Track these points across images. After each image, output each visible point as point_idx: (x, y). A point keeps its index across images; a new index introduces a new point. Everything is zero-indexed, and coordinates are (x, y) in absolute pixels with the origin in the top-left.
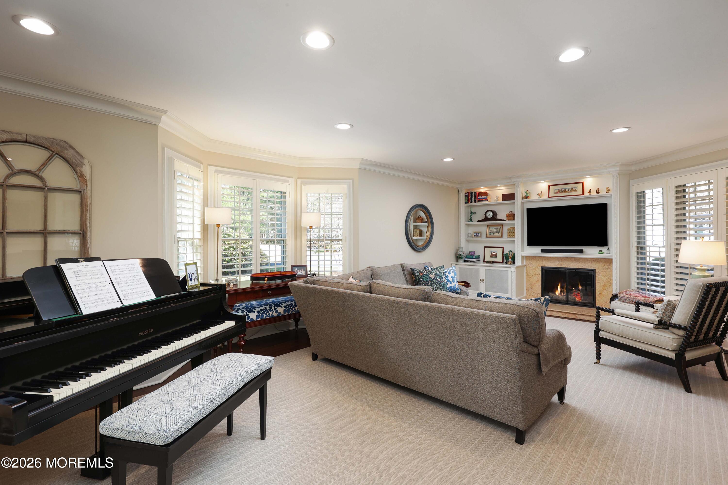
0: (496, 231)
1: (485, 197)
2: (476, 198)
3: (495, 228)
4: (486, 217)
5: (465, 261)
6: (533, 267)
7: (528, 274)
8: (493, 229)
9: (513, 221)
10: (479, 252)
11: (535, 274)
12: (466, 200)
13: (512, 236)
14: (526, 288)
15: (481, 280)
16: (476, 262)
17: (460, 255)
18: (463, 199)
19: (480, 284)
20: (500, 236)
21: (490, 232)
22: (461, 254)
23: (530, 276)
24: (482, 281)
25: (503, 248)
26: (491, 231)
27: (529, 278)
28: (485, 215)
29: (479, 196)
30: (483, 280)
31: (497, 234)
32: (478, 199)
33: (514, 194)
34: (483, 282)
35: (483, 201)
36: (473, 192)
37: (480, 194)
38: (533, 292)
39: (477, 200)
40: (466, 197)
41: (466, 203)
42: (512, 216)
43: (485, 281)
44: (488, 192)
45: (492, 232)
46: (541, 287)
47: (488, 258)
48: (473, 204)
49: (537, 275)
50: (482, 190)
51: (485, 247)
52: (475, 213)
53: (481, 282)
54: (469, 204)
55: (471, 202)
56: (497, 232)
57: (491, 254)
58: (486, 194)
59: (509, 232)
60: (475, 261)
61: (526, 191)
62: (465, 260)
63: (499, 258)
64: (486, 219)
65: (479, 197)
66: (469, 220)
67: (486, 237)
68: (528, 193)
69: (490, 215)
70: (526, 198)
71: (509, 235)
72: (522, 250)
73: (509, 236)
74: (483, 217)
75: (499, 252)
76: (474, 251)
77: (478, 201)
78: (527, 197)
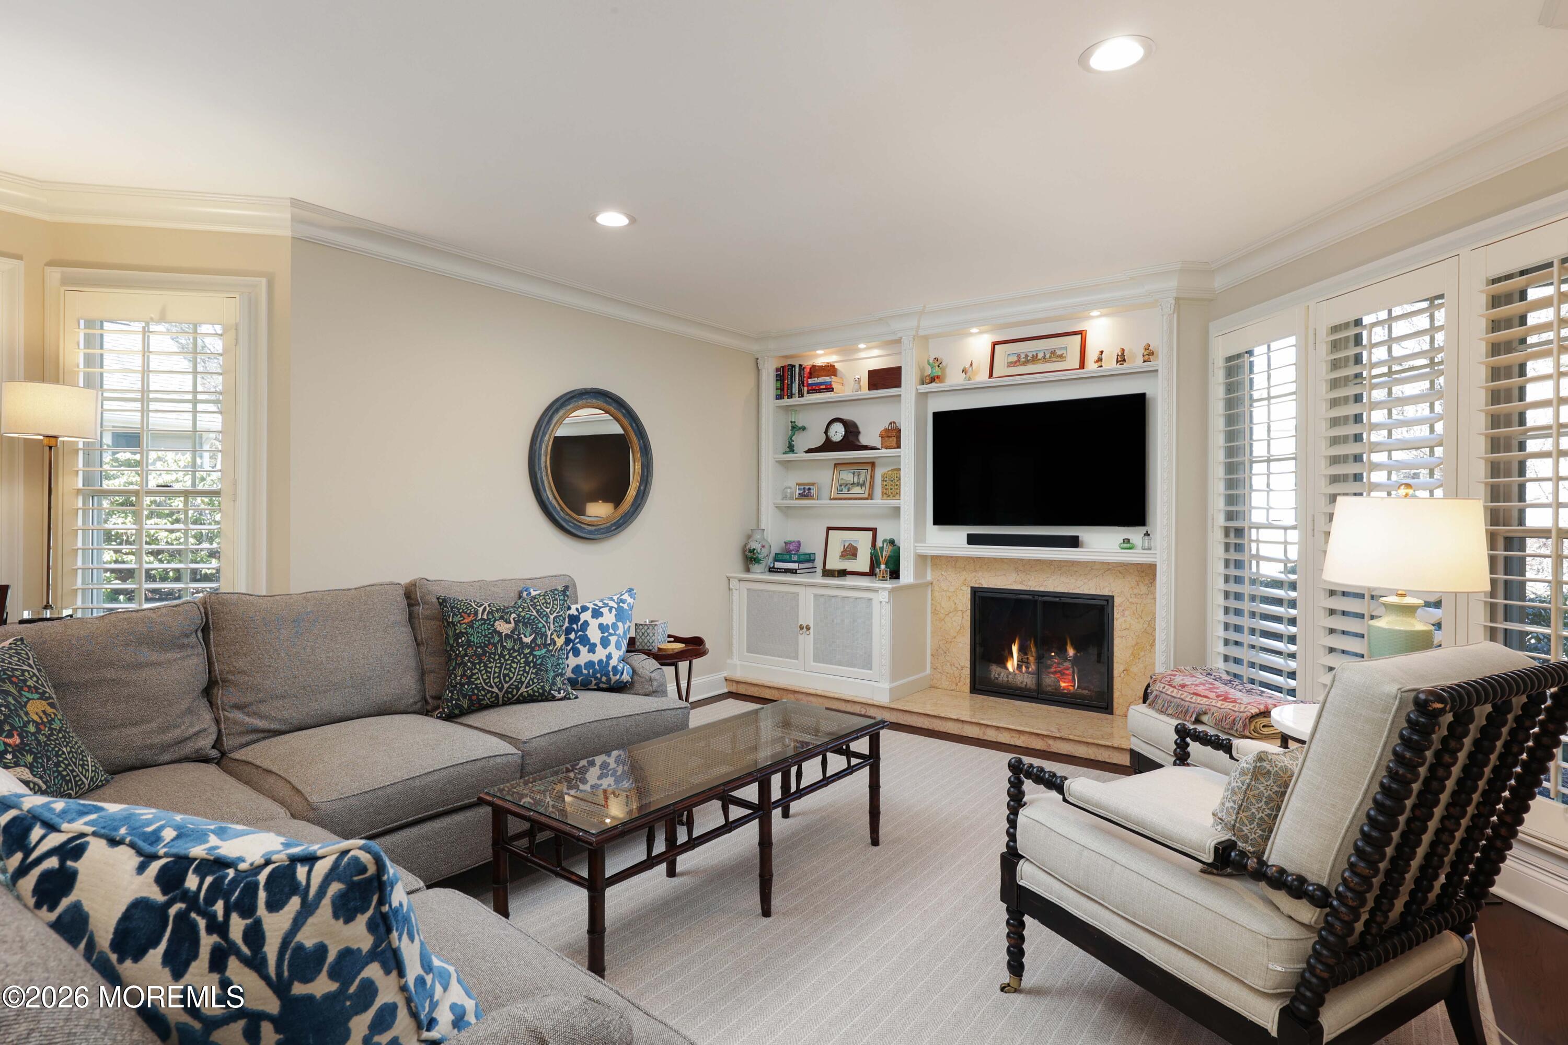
0: (856, 481)
1: (827, 379)
2: (803, 383)
3: (854, 473)
4: (828, 439)
5: (772, 570)
6: (952, 589)
7: (938, 609)
8: (848, 476)
9: (898, 450)
10: (812, 545)
11: (956, 610)
12: (777, 389)
13: (894, 496)
14: (931, 650)
15: (801, 628)
16: (798, 571)
17: (752, 551)
18: (769, 385)
19: (801, 638)
20: (866, 496)
21: (841, 486)
22: (754, 549)
23: (942, 616)
24: (805, 630)
25: (874, 530)
26: (843, 482)
27: (941, 620)
28: (826, 432)
29: (810, 378)
30: (808, 628)
31: (857, 490)
32: (808, 385)
33: (899, 368)
34: (808, 633)
35: (819, 391)
36: (794, 366)
37: (815, 371)
38: (948, 664)
39: (806, 389)
40: (777, 380)
41: (777, 399)
42: (893, 436)
43: (812, 630)
44: (837, 366)
45: (846, 485)
46: (969, 647)
47: (835, 563)
48: (796, 400)
49: (960, 613)
50: (822, 358)
51: (829, 529)
52: (804, 428)
53: (801, 632)
54: (786, 402)
55: (791, 396)
56: (858, 484)
57: (842, 550)
58: (830, 370)
59: (885, 483)
60: (796, 570)
61: (931, 361)
62: (772, 566)
63: (862, 563)
64: (828, 446)
65: (811, 381)
66: (788, 450)
67: (831, 499)
68: (936, 364)
69: (838, 432)
70: (931, 382)
71: (885, 491)
72: (920, 536)
73: (885, 497)
74: (820, 441)
75: (863, 542)
76: (796, 539)
77: (808, 393)
78: (933, 380)
